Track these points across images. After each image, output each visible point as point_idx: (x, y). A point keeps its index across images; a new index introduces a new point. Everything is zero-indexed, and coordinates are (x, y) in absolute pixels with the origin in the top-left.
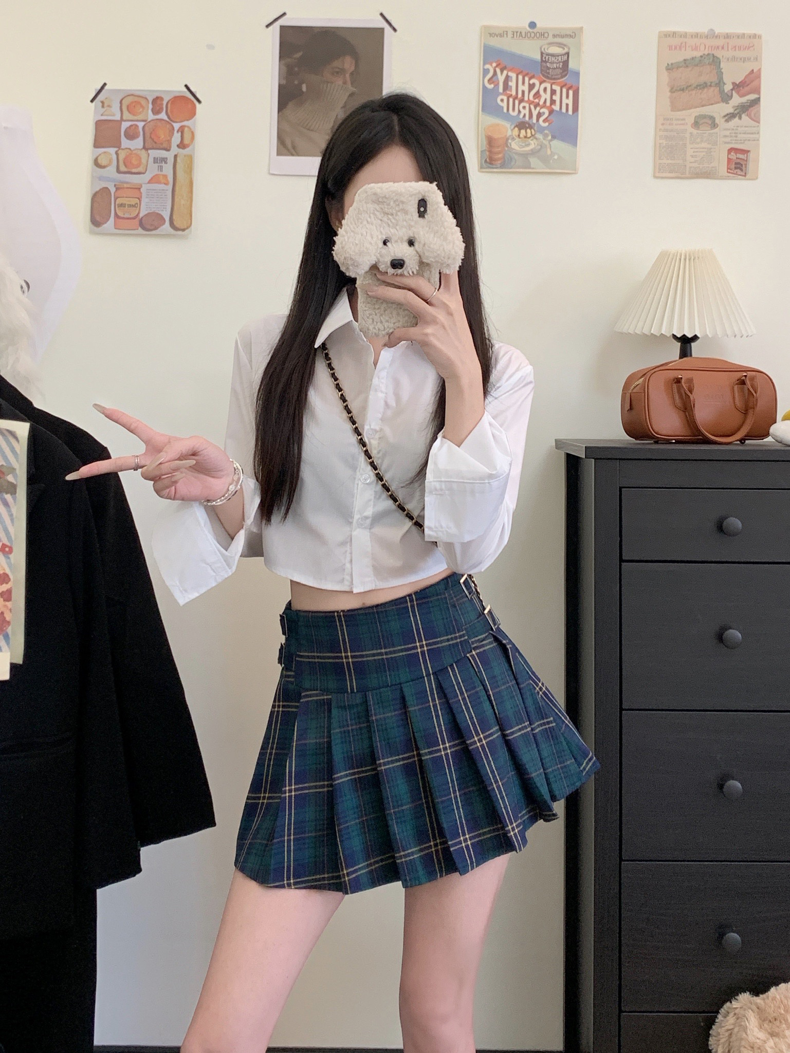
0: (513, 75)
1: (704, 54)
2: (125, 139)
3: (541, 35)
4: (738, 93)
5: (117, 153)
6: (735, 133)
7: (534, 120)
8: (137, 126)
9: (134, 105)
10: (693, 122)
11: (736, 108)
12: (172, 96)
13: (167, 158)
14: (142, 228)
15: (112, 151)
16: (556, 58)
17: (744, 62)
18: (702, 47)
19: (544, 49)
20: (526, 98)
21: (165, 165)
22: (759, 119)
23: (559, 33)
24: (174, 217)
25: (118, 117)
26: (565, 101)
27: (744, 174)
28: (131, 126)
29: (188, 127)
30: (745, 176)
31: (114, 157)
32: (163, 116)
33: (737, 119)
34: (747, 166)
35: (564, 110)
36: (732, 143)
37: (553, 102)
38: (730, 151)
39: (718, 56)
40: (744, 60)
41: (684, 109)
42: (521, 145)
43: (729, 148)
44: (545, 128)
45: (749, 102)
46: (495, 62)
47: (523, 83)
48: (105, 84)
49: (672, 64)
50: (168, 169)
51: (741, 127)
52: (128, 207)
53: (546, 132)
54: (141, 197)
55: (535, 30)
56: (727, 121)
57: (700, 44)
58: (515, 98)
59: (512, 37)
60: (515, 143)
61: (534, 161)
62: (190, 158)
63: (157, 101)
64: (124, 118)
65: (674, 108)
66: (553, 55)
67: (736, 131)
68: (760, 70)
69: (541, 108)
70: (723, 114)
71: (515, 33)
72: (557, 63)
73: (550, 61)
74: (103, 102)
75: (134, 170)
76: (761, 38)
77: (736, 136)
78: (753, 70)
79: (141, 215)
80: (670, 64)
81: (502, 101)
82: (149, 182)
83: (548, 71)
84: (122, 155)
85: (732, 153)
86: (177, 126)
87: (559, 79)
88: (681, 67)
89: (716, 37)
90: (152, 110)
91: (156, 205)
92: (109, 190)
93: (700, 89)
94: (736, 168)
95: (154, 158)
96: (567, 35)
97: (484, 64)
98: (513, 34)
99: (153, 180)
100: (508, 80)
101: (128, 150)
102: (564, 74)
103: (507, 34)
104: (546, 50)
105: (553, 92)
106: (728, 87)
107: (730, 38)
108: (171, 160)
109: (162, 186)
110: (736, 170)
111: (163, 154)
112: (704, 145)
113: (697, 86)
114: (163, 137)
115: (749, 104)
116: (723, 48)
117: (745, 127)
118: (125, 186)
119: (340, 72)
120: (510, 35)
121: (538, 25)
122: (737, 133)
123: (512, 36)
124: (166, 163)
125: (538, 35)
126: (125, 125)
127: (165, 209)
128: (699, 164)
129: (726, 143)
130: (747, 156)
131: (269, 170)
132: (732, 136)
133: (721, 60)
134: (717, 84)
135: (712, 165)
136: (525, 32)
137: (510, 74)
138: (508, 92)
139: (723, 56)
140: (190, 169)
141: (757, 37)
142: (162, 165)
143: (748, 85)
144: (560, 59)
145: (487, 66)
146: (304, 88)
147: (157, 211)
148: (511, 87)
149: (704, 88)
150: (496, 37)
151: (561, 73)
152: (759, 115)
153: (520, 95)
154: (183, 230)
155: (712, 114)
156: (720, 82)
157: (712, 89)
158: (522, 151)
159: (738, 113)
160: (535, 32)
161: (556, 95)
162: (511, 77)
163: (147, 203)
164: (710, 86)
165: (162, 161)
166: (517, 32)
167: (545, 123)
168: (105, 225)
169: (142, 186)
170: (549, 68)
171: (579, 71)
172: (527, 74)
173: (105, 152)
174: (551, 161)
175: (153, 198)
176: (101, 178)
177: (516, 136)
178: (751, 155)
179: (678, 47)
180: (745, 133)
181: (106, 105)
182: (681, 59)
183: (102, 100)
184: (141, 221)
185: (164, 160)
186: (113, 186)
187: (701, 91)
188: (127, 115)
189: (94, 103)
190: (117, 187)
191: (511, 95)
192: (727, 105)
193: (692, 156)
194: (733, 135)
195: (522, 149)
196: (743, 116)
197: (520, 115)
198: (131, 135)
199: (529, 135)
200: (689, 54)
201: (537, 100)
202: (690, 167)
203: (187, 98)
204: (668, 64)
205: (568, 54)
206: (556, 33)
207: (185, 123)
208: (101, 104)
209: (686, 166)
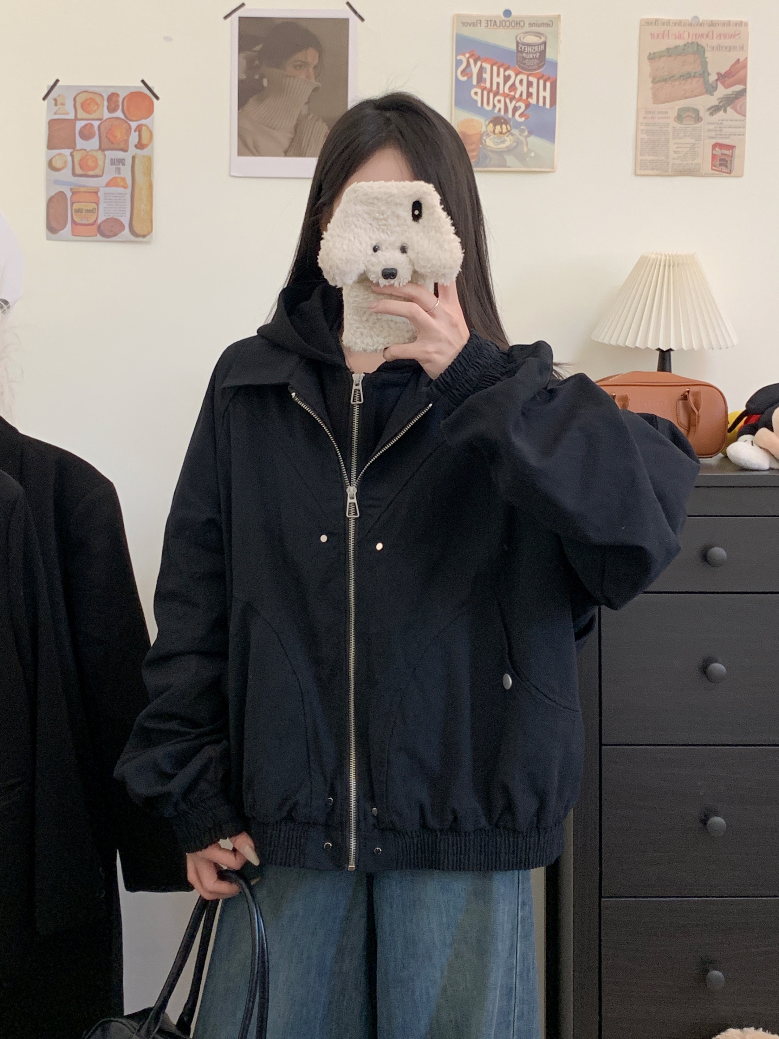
0: (487, 66)
1: (688, 43)
2: (80, 139)
3: (517, 24)
4: (723, 84)
5: (72, 155)
6: (720, 127)
7: (510, 115)
8: (92, 125)
9: (88, 101)
10: (676, 115)
11: (721, 100)
12: (129, 93)
13: (124, 159)
14: (100, 234)
15: (67, 152)
16: (532, 48)
17: (729, 51)
18: (686, 35)
19: (520, 38)
20: (501, 91)
21: (123, 167)
22: (745, 112)
23: (536, 22)
24: (134, 223)
25: (72, 116)
26: (542, 93)
27: (729, 171)
28: (86, 125)
29: (145, 125)
30: (730, 173)
31: (70, 158)
32: (119, 114)
33: (722, 112)
34: (733, 162)
35: (541, 104)
36: (716, 138)
37: (529, 95)
38: (715, 146)
39: (703, 45)
40: (730, 49)
41: (668, 102)
42: (497, 142)
43: (713, 143)
44: (521, 124)
45: (735, 93)
46: (469, 53)
47: (498, 75)
48: (57, 81)
49: (654, 53)
50: (126, 172)
51: (727, 120)
52: (85, 213)
53: (522, 127)
54: (99, 202)
55: (510, 19)
56: (712, 114)
57: (684, 32)
58: (490, 91)
59: (486, 27)
60: (490, 140)
61: (510, 159)
62: (149, 160)
63: (113, 97)
64: (79, 116)
65: (657, 100)
66: (528, 45)
67: (721, 126)
68: (746, 59)
69: (517, 102)
70: (707, 108)
71: (489, 22)
72: (534, 53)
73: (526, 51)
74: (55, 100)
75: (90, 173)
76: (747, 26)
77: (721, 131)
78: (739, 60)
79: (99, 221)
80: (652, 53)
81: (476, 94)
82: (107, 185)
83: (524, 62)
84: (78, 157)
85: (717, 149)
86: (134, 125)
87: (535, 70)
88: (664, 56)
89: (701, 25)
90: (108, 108)
91: (114, 211)
92: (65, 195)
93: (684, 79)
94: (720, 165)
95: (111, 159)
96: (543, 24)
97: (456, 56)
98: (487, 23)
99: (110, 184)
100: (482, 71)
101: (84, 151)
102: (541, 65)
103: (480, 23)
104: (522, 39)
105: (530, 84)
106: (713, 78)
107: (715, 26)
108: (129, 162)
109: (121, 190)
110: (721, 167)
111: (120, 155)
112: (688, 140)
113: (681, 76)
114: (119, 136)
115: (734, 96)
116: (707, 36)
117: (731, 120)
118: (82, 189)
119: (303, 65)
120: (484, 24)
121: (513, 14)
122: (722, 127)
123: (486, 25)
124: (123, 164)
125: (513, 23)
126: (79, 125)
127: (124, 215)
128: (682, 161)
129: (710, 138)
130: (732, 153)
131: (230, 171)
132: (716, 131)
133: (706, 49)
134: (700, 74)
135: (695, 162)
136: (500, 21)
137: (484, 65)
138: (482, 85)
139: (707, 45)
140: (149, 171)
141: (743, 25)
142: (119, 166)
143: (733, 76)
144: (537, 49)
145: (460, 57)
146: (265, 82)
147: (116, 217)
148: (485, 79)
149: (687, 78)
150: (469, 26)
151: (538, 64)
152: (745, 108)
153: (495, 88)
154: (144, 236)
155: (695, 107)
156: (704, 72)
157: (696, 79)
158: (497, 148)
159: (723, 106)
160: (510, 21)
161: (532, 87)
162: (486, 69)
163: (106, 208)
164: (694, 77)
165: (119, 163)
166: (491, 21)
167: (522, 117)
168: (62, 232)
169: (99, 189)
170: (524, 59)
171: (557, 61)
172: (502, 65)
173: (59, 154)
174: (528, 159)
175: (112, 202)
176: (56, 182)
177: (491, 132)
178: (737, 151)
179: (660, 36)
180: (730, 127)
181: (58, 103)
182: (663, 47)
183: (55, 97)
184: (99, 227)
185: (122, 161)
186: (69, 190)
187: (684, 81)
188: (81, 114)
189: (46, 100)
190: (73, 190)
191: (486, 88)
192: (711, 97)
193: (675, 152)
194: (718, 129)
195: (496, 147)
196: (729, 109)
197: (494, 110)
198: (86, 134)
199: (504, 130)
200: (672, 43)
201: (512, 93)
202: (673, 164)
203: (146, 95)
204: (650, 54)
205: (545, 43)
206: (532, 22)
207: (143, 122)
208: (53, 102)
209: (668, 162)
